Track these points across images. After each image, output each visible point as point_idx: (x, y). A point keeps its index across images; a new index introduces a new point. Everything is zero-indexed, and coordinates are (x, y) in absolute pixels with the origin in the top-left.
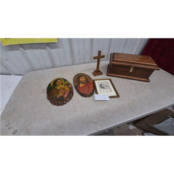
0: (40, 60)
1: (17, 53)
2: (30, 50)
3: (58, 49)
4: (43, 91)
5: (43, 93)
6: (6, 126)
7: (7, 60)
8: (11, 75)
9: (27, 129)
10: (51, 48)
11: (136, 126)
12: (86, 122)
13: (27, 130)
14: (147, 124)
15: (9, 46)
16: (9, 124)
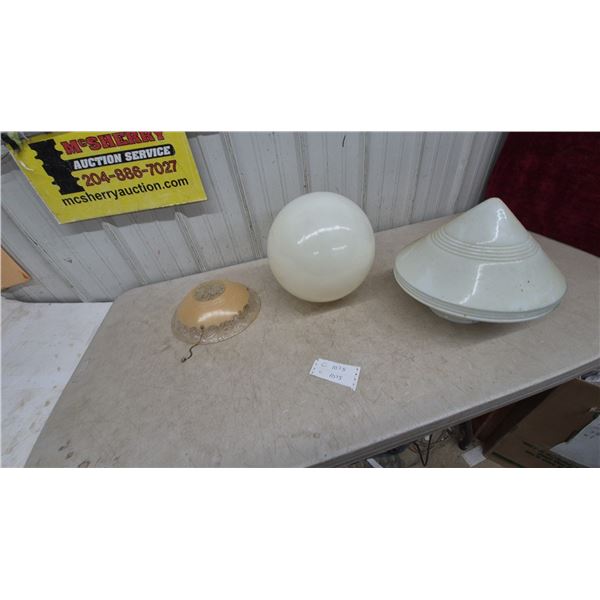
0: (159, 252)
1: (97, 236)
2: (131, 226)
3: (209, 216)
4: (165, 343)
5: (165, 349)
6: (61, 449)
7: (71, 261)
8: (80, 301)
9: (117, 456)
10: (189, 215)
11: (494, 453)
12: (286, 434)
13: (117, 458)
14: (531, 446)
15: (76, 222)
16: (68, 443)
